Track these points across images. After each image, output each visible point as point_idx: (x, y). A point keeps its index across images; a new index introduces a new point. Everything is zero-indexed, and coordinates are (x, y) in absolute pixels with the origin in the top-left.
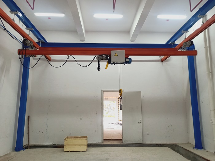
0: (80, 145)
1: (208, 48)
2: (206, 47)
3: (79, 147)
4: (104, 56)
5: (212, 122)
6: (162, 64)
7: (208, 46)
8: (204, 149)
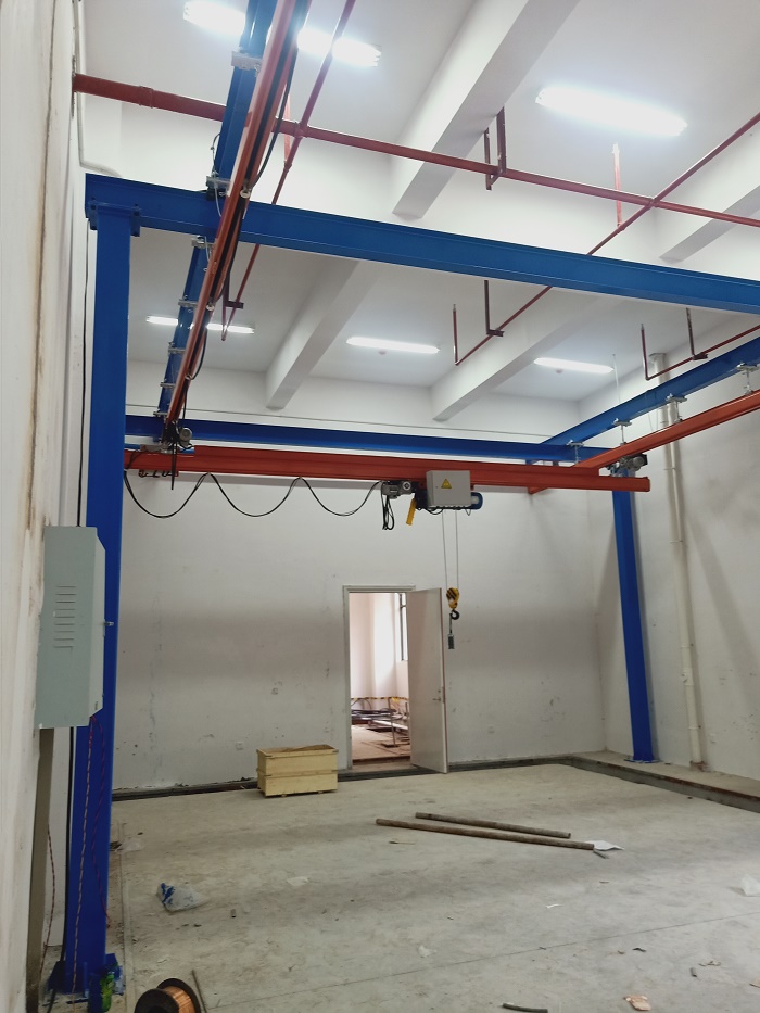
0: (317, 773)
1: (674, 472)
2: (669, 470)
3: (316, 777)
4: (407, 484)
5: (683, 679)
6: (532, 502)
7: (673, 465)
8: (659, 761)
